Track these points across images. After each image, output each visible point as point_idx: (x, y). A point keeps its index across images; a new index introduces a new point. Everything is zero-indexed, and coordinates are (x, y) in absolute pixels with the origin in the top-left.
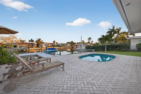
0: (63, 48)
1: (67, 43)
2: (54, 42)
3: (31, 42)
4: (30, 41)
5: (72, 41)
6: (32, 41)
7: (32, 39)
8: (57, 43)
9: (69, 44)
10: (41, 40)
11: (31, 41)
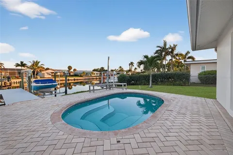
0: (85, 79)
1: (93, 70)
2: (70, 68)
3: (20, 68)
4: (18, 65)
5: (102, 68)
6: (23, 65)
7: (22, 62)
8: (75, 70)
9: (97, 72)
10: (40, 64)
11: (21, 66)
